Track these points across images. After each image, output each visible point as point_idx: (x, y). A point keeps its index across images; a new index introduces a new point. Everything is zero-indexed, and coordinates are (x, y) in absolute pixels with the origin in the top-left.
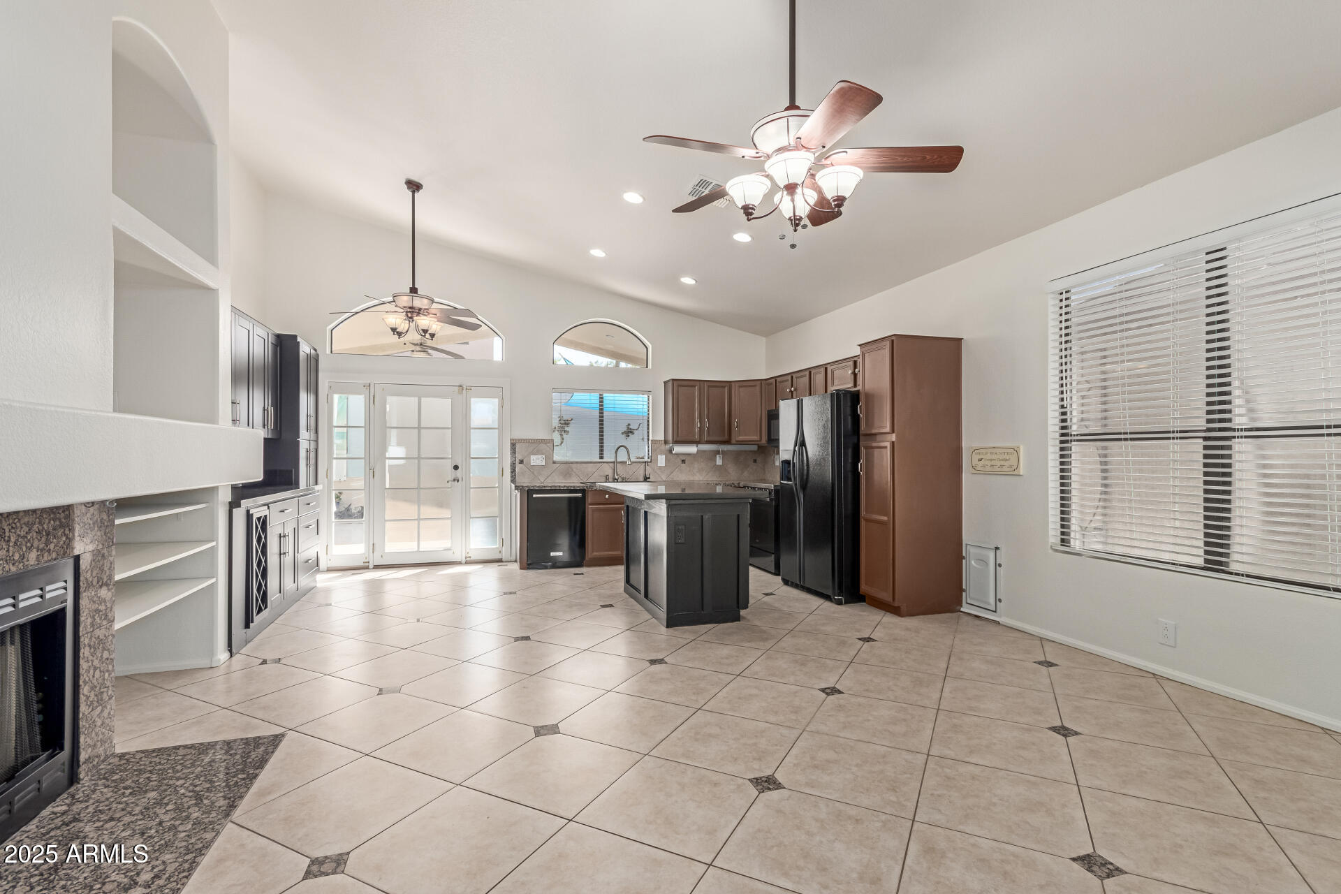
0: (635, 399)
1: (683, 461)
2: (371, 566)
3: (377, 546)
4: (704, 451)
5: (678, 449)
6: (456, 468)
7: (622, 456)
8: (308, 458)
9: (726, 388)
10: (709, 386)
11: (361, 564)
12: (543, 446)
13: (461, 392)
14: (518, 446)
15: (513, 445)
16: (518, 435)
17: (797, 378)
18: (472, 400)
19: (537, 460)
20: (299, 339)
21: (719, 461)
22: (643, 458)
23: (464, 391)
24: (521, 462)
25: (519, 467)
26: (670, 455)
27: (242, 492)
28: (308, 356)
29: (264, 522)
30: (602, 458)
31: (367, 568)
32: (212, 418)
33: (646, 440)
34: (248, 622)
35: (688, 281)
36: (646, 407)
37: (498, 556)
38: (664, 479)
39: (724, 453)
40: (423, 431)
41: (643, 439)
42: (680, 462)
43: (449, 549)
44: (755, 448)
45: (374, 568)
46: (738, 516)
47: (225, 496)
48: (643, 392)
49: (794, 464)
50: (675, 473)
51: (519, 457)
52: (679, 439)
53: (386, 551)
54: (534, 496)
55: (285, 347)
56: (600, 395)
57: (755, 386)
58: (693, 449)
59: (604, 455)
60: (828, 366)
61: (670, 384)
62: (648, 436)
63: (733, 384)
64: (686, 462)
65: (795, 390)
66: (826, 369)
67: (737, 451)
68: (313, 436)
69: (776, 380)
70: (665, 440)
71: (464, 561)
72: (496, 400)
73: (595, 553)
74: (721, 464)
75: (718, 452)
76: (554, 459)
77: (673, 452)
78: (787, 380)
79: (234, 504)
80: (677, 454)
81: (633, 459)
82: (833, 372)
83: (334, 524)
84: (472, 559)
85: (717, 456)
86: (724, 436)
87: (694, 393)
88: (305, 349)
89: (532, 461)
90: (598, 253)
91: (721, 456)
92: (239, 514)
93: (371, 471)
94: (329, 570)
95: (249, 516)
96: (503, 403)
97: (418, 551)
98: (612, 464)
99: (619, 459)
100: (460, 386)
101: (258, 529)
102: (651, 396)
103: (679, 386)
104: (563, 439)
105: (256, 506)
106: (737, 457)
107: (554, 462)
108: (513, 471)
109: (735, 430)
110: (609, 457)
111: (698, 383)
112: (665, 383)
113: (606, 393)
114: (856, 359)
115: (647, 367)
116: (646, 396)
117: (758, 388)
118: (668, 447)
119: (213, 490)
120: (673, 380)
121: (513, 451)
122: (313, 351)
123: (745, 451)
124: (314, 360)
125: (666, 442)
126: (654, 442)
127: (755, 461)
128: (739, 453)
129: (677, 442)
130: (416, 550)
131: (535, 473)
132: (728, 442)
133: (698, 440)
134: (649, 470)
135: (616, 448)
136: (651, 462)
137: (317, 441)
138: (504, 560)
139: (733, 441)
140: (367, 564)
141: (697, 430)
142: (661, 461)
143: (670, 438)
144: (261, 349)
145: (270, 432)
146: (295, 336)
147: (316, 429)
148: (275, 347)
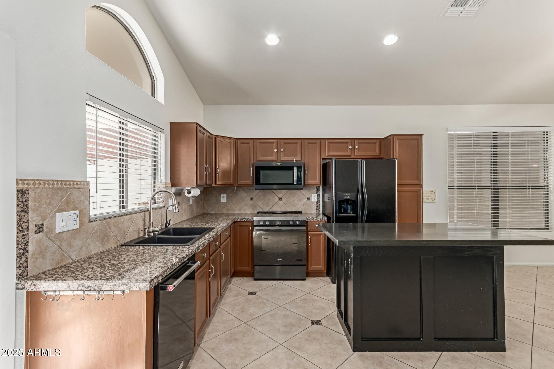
10: (208, 136)
14: (31, 197)
15: (22, 194)
17: (285, 143)
19: (67, 221)
24: (39, 229)
25: (33, 241)
51: (31, 220)
57: (229, 142)
59: (128, 203)
69: (254, 141)
70: (171, 183)
76: (92, 214)
78: (272, 143)
87: (204, 140)
103: (199, 131)
107: (90, 222)
109: (217, 176)
111: (205, 131)
117: (232, 144)
126: (167, 185)
129: (198, 185)
133: (205, 183)
136: (165, 206)
141: (205, 174)
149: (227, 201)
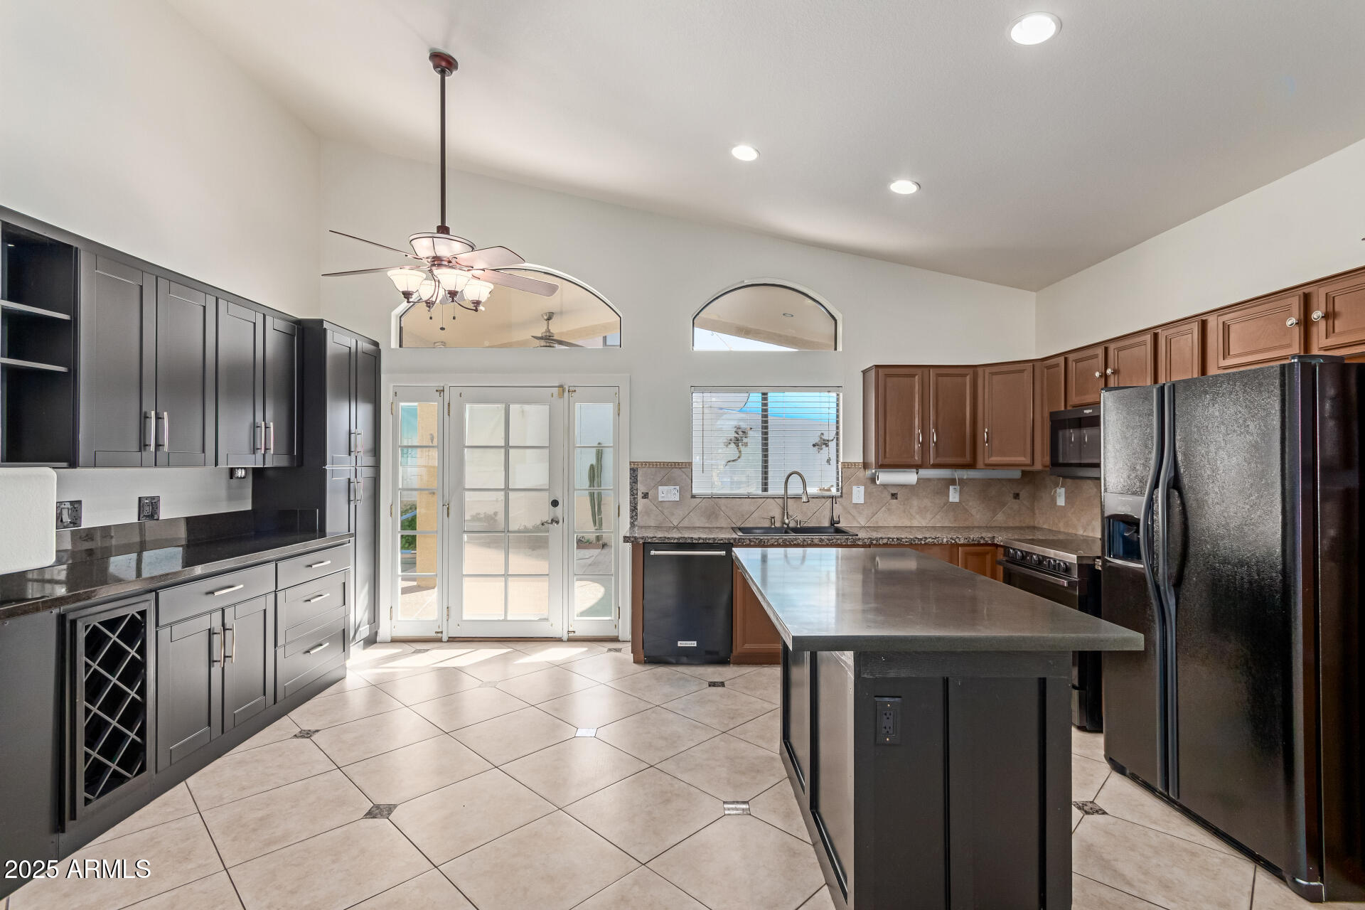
0: (818, 399)
1: (894, 496)
2: (445, 639)
3: (452, 613)
4: (929, 480)
5: (885, 477)
6: (555, 503)
7: (795, 488)
9: (968, 377)
10: (938, 375)
11: (432, 634)
12: (676, 472)
13: (561, 395)
14: (640, 473)
15: (633, 471)
16: (640, 456)
17: (1120, 349)
18: (577, 405)
19: (668, 493)
20: (326, 325)
21: (954, 496)
22: (829, 490)
23: (566, 394)
24: (645, 496)
25: (641, 503)
26: (872, 486)
28: (351, 358)
30: (765, 490)
31: (440, 640)
33: (833, 462)
35: (903, 187)
36: (834, 411)
37: (612, 633)
38: (863, 524)
39: (962, 482)
40: (512, 451)
41: (829, 461)
42: (889, 497)
43: (546, 620)
44: (1016, 474)
45: (448, 641)
46: (1043, 682)
48: (828, 389)
49: (1150, 530)
50: (880, 514)
51: (641, 488)
52: (887, 461)
53: (465, 617)
54: (653, 553)
55: (305, 336)
56: (763, 394)
57: (1022, 371)
58: (910, 477)
59: (770, 486)
60: (1159, 331)
61: (873, 373)
62: (838, 456)
63: (980, 371)
64: (899, 496)
65: (1115, 372)
66: (1156, 336)
67: (983, 479)
68: (366, 460)
69: (1066, 360)
70: (864, 463)
71: (565, 638)
72: (611, 405)
73: (747, 646)
74: (957, 500)
75: (952, 482)
76: (694, 492)
77: (878, 482)
78: (1096, 356)
80: (885, 486)
81: (812, 490)
82: (1169, 342)
83: (400, 578)
84: (576, 634)
85: (951, 488)
86: (964, 455)
87: (912, 387)
89: (660, 495)
90: (745, 153)
91: (958, 487)
93: (445, 508)
94: (395, 641)
96: (619, 410)
97: (505, 620)
98: (781, 500)
99: (791, 492)
100: (561, 386)
102: (841, 395)
103: (887, 376)
104: (740, 452)
106: (986, 490)
107: (693, 497)
108: (634, 509)
109: (983, 447)
110: (776, 489)
111: (919, 371)
112: (864, 372)
113: (774, 391)
114: (1204, 318)
115: (836, 349)
116: (834, 395)
117: (1027, 376)
118: (869, 473)
120: (877, 366)
121: (634, 480)
122: (372, 347)
123: (1000, 480)
125: (866, 465)
126: (847, 465)
127: (1017, 496)
128: (988, 483)
129: (883, 466)
130: (503, 618)
131: (666, 512)
132: (972, 465)
133: (920, 463)
134: (838, 510)
135: (787, 475)
136: (841, 496)
137: (375, 466)
138: (620, 638)
139: (980, 463)
140: (439, 635)
141: (917, 446)
142: (858, 495)
143: (872, 458)
145: (272, 458)
146: (321, 321)
147: (376, 451)
148: (290, 336)
149: (1065, 503)
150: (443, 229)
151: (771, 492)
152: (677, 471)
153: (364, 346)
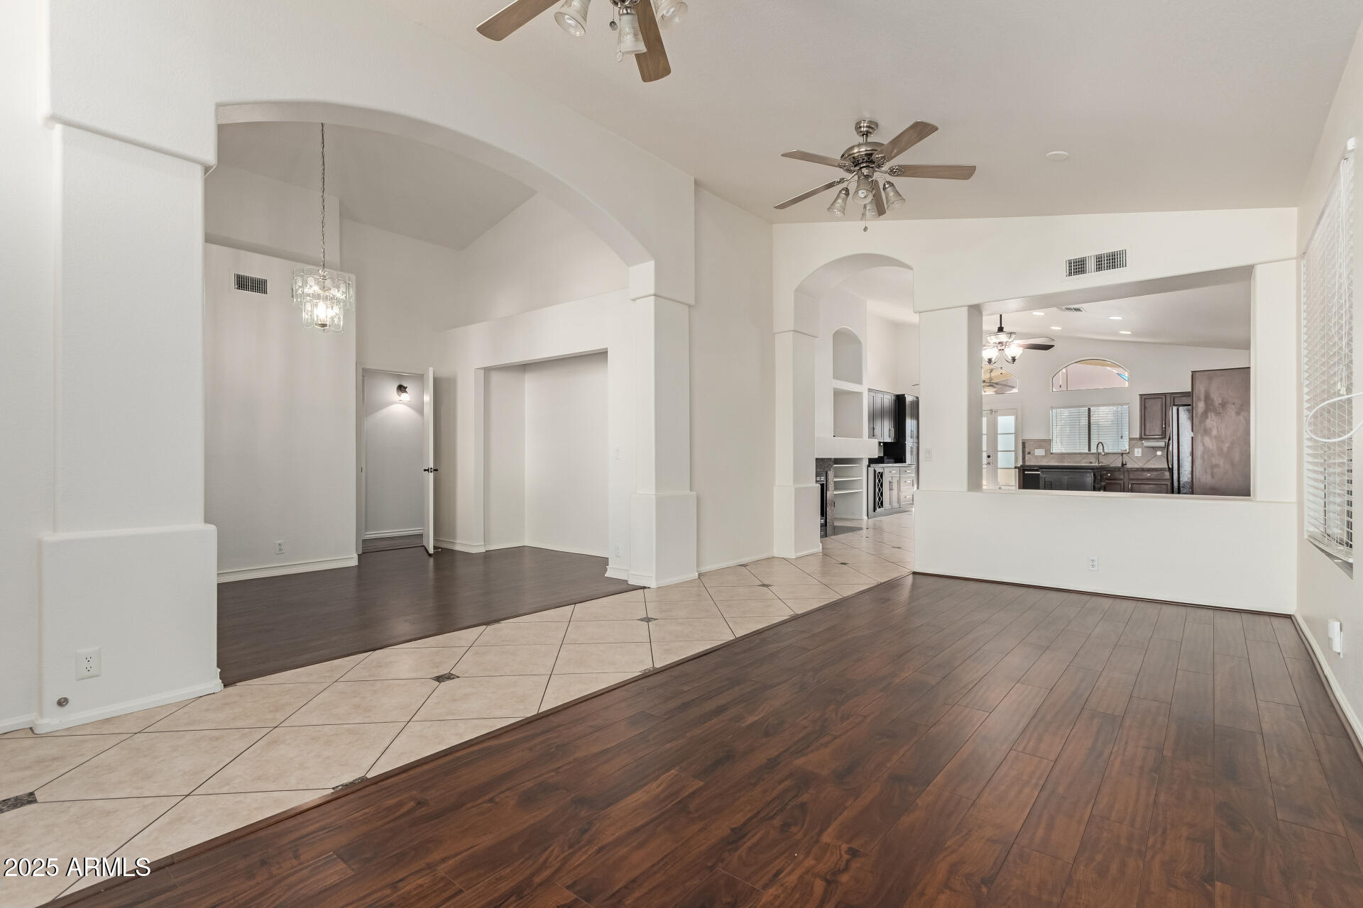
5: (1148, 444)
6: (989, 457)
8: (911, 452)
13: (991, 413)
14: (1028, 444)
15: (1024, 444)
16: (1029, 437)
19: (1039, 452)
23: (995, 413)
24: (1029, 453)
25: (1027, 457)
26: (1144, 448)
27: (872, 461)
28: (912, 403)
29: (881, 475)
30: (1089, 450)
32: (860, 436)
33: (1125, 438)
34: (875, 510)
38: (1141, 466)
47: (866, 462)
48: (1123, 405)
51: (1027, 450)
54: (1026, 472)
55: (900, 400)
56: (1090, 409)
58: (1161, 443)
59: (1091, 449)
61: (1143, 397)
68: (915, 440)
72: (1013, 417)
79: (869, 466)
80: (1150, 448)
87: (1161, 403)
88: (909, 399)
89: (1036, 452)
92: (871, 470)
95: (875, 471)
96: (1017, 418)
100: (991, 410)
101: (879, 477)
102: (1129, 407)
103: (1146, 399)
105: (879, 468)
108: (1024, 459)
110: (1094, 450)
111: (1163, 395)
113: (1094, 407)
116: (1126, 407)
118: (1142, 442)
119: (860, 459)
121: (1024, 447)
124: (916, 404)
125: (1140, 438)
126: (1132, 439)
131: (1038, 457)
134: (1126, 458)
136: (1128, 453)
137: (918, 443)
144: (888, 400)
145: (888, 439)
146: (904, 395)
147: (918, 437)
148: (895, 401)
150: (1001, 329)
151: (1092, 451)
152: (1045, 444)
153: (915, 399)
